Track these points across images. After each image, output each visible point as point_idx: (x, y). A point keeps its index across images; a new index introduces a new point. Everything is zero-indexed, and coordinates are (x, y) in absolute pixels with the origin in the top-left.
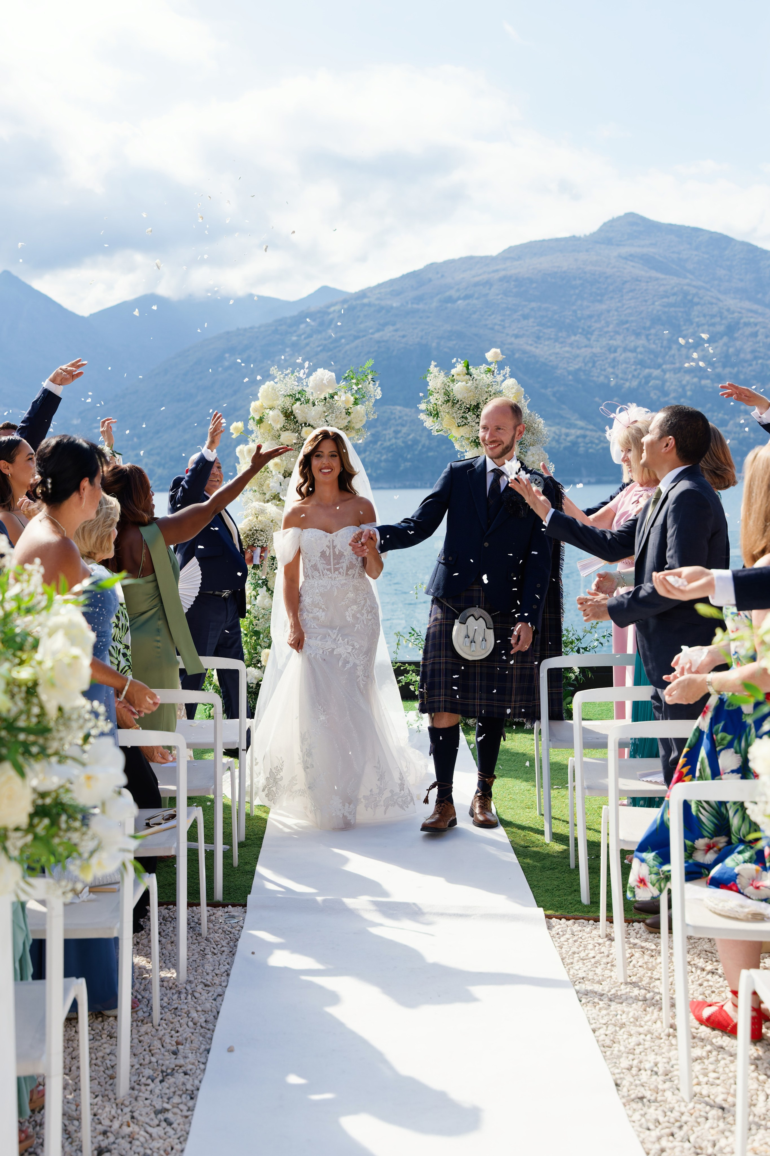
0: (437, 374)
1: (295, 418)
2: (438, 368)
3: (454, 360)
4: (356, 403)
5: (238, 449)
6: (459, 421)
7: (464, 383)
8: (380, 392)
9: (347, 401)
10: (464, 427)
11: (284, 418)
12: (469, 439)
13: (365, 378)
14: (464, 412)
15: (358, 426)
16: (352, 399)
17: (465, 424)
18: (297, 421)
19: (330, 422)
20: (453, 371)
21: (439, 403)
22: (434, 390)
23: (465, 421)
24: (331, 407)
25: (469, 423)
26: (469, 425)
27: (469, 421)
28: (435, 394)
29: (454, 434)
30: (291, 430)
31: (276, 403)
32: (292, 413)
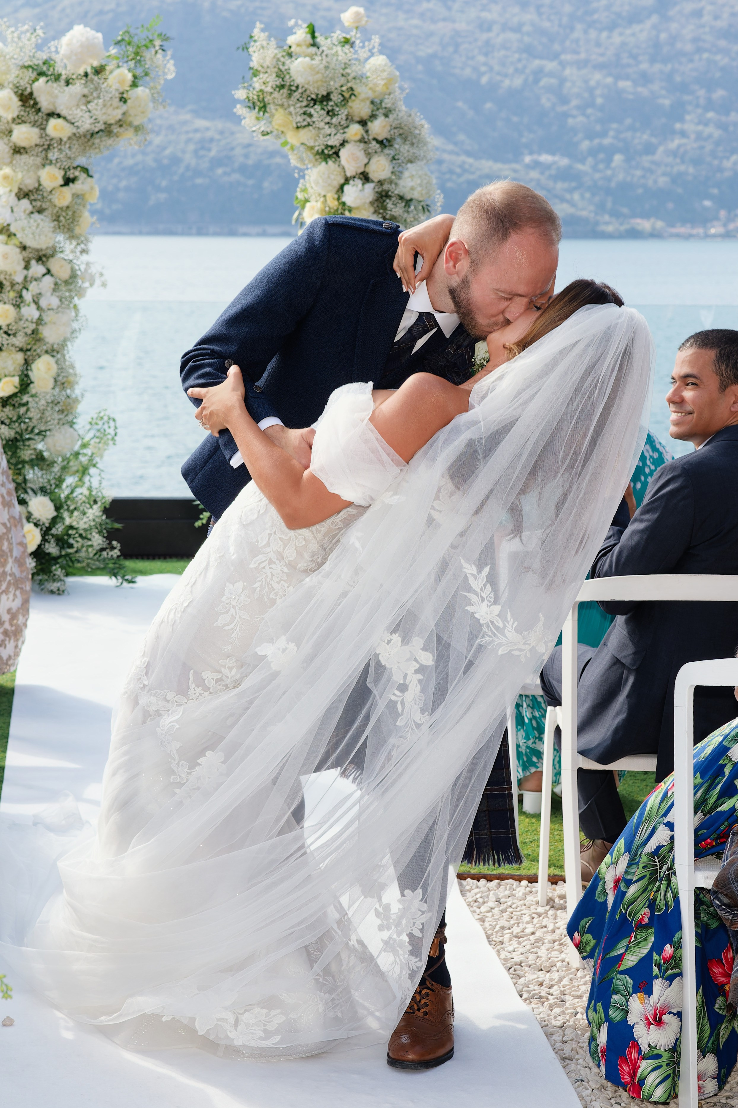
0: (264, 43)
1: (36, 103)
2: (267, 34)
3: (292, 23)
4: (134, 85)
6: (299, 119)
7: (308, 59)
8: (172, 68)
9: (122, 82)
10: (306, 129)
11: (20, 103)
12: (312, 148)
13: (149, 45)
14: (308, 106)
15: (138, 122)
16: (129, 76)
17: (309, 125)
18: (40, 109)
19: (94, 112)
20: (291, 40)
21: (269, 89)
22: (260, 69)
23: (309, 120)
24: (96, 89)
25: (314, 122)
26: (314, 126)
27: (314, 119)
28: (261, 75)
29: (289, 140)
30: (30, 123)
31: (6, 76)
32: (33, 95)
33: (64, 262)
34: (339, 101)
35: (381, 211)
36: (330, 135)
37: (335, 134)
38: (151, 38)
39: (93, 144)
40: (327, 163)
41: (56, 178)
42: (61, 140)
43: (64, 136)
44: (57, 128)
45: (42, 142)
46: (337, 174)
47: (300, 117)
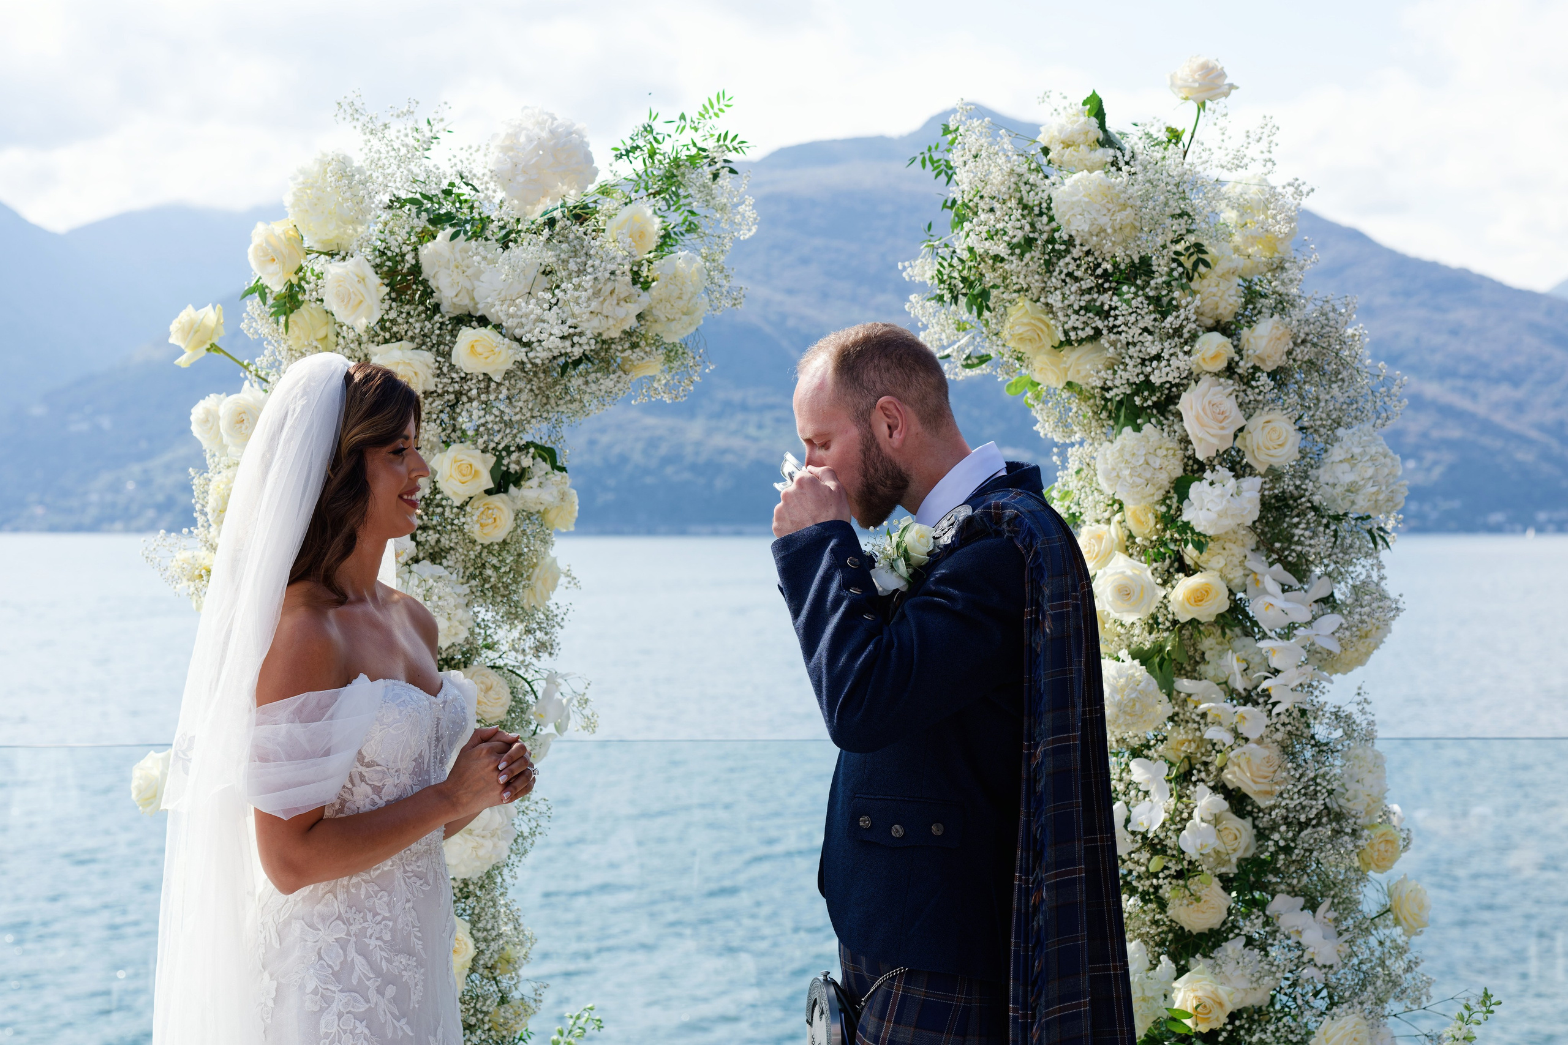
0: (981, 144)
1: (428, 293)
4: (665, 247)
5: (197, 412)
6: (1074, 321)
7: (1098, 174)
8: (751, 214)
9: (637, 238)
10: (1088, 346)
11: (386, 291)
12: (1095, 394)
13: (700, 158)
14: (1094, 289)
15: (674, 336)
16: (654, 227)
17: (1098, 335)
18: (437, 308)
19: (569, 307)
20: (1048, 134)
21: (996, 251)
22: (975, 201)
23: (1099, 324)
24: (575, 253)
25: (1112, 329)
26: (1113, 337)
27: (1114, 321)
28: (983, 216)
29: (1036, 375)
30: (412, 339)
31: (355, 230)
32: (420, 273)
33: (493, 677)
34: (1175, 274)
35: (1278, 545)
36: (1155, 359)
37: (1171, 357)
38: (703, 143)
39: (566, 390)
40: (1136, 429)
41: (476, 474)
42: (488, 378)
43: (496, 371)
44: (479, 349)
45: (440, 386)
46: (1166, 456)
47: (1074, 317)
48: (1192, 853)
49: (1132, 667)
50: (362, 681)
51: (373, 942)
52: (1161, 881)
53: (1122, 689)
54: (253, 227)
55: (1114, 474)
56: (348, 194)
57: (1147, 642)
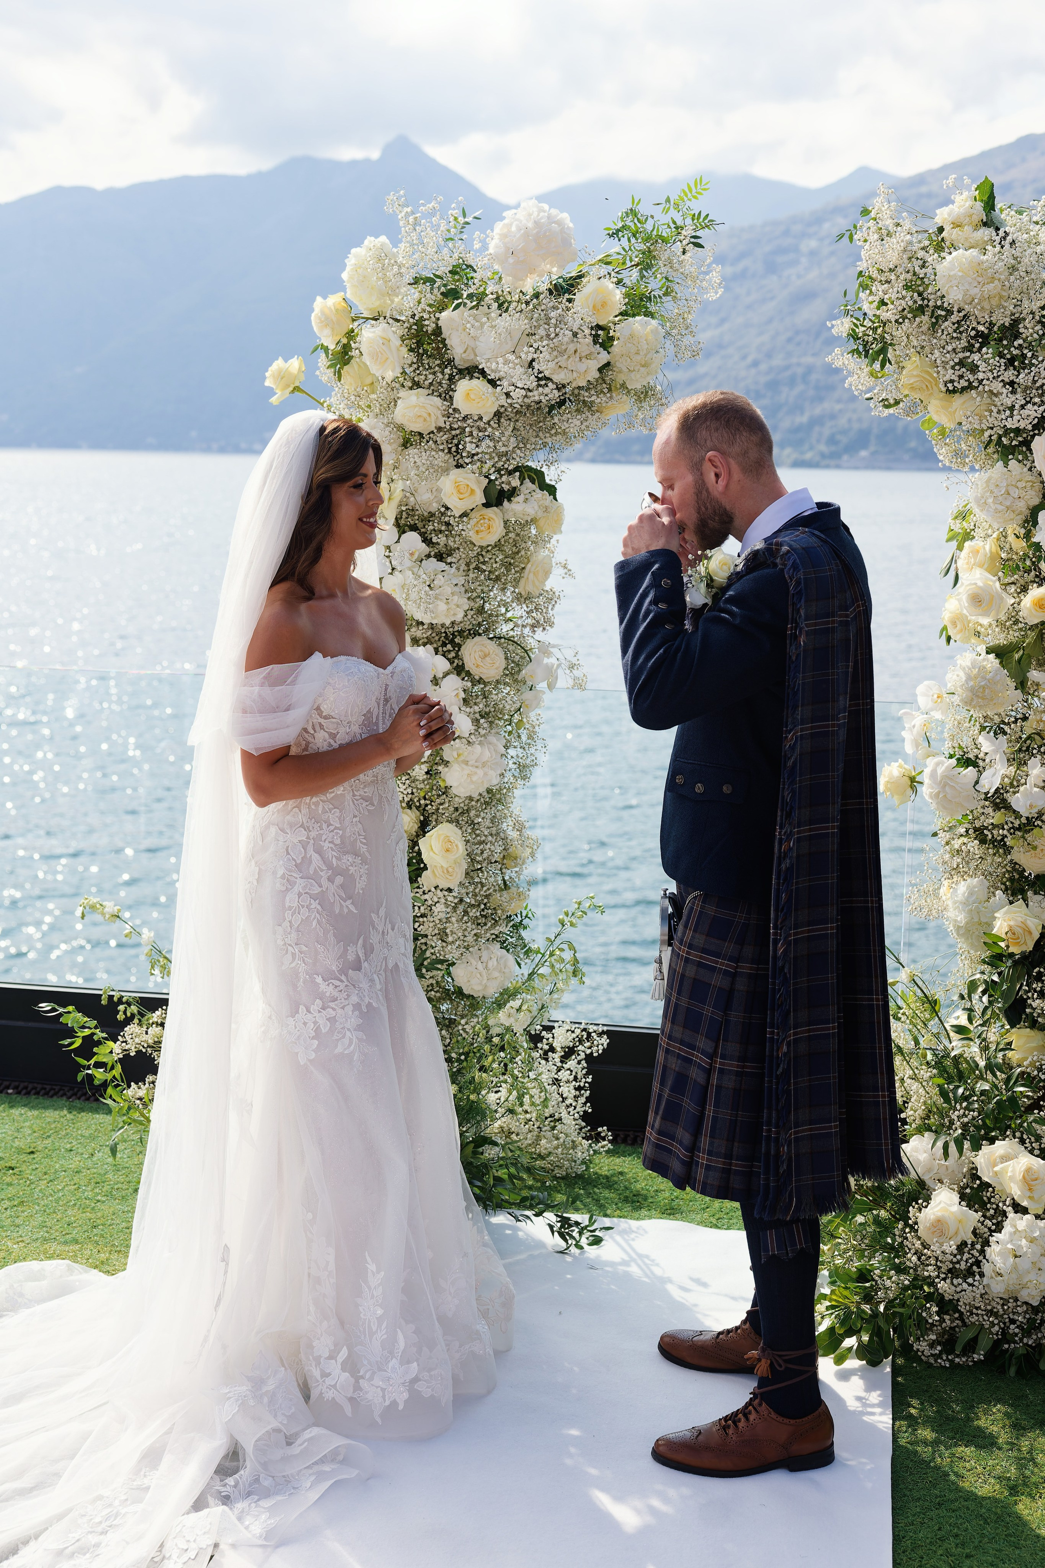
0: (891, 223)
1: (445, 349)
2: (897, 204)
3: (950, 180)
4: (628, 312)
6: (951, 375)
7: (974, 252)
8: (720, 280)
9: (602, 307)
10: (966, 395)
11: (409, 351)
12: (977, 433)
13: (673, 236)
14: (970, 348)
15: (634, 380)
16: (618, 296)
17: (970, 387)
18: (448, 361)
20: (943, 215)
21: (888, 314)
22: (875, 275)
23: (969, 377)
24: (545, 320)
25: (981, 382)
26: (981, 387)
27: (981, 376)
29: (935, 418)
30: (428, 387)
31: (392, 301)
32: (441, 333)
36: (1012, 408)
37: (1023, 407)
38: (679, 223)
39: (552, 424)
40: (1006, 465)
41: (470, 491)
42: (479, 419)
43: (486, 413)
44: (472, 396)
45: (448, 423)
46: (1025, 487)
47: (951, 371)
48: (1024, 812)
49: (984, 660)
50: (317, 657)
51: (326, 845)
52: (1005, 832)
53: (976, 677)
54: (314, 300)
55: (983, 501)
56: (380, 275)
57: (1001, 639)
